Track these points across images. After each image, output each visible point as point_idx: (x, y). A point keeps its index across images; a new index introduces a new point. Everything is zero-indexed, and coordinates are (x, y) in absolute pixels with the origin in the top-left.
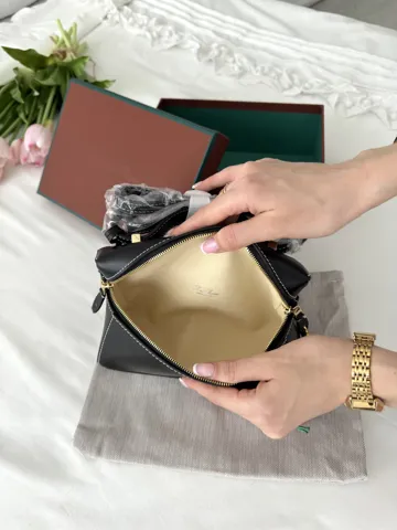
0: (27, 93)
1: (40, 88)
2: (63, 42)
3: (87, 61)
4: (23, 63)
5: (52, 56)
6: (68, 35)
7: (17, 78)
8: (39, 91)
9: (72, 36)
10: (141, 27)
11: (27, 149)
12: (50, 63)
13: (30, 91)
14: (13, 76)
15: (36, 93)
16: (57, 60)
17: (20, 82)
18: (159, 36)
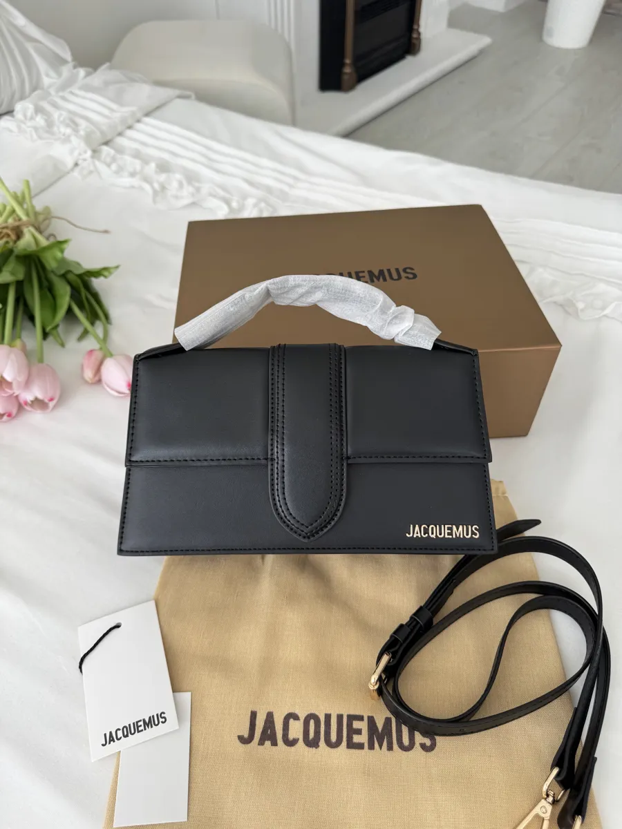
10: (133, 175)
18: (163, 188)
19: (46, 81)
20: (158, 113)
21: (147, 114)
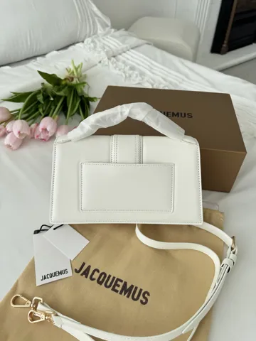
0: (46, 98)
1: (54, 96)
2: (73, 72)
3: (86, 85)
4: (47, 81)
5: (65, 79)
6: (76, 69)
7: (42, 88)
8: (53, 98)
9: (79, 70)
10: (120, 70)
11: (41, 130)
12: (63, 83)
13: (48, 97)
14: (40, 87)
15: (52, 99)
16: (68, 82)
17: (44, 91)
18: (130, 76)
19: (99, 32)
20: (137, 49)
21: (132, 48)
